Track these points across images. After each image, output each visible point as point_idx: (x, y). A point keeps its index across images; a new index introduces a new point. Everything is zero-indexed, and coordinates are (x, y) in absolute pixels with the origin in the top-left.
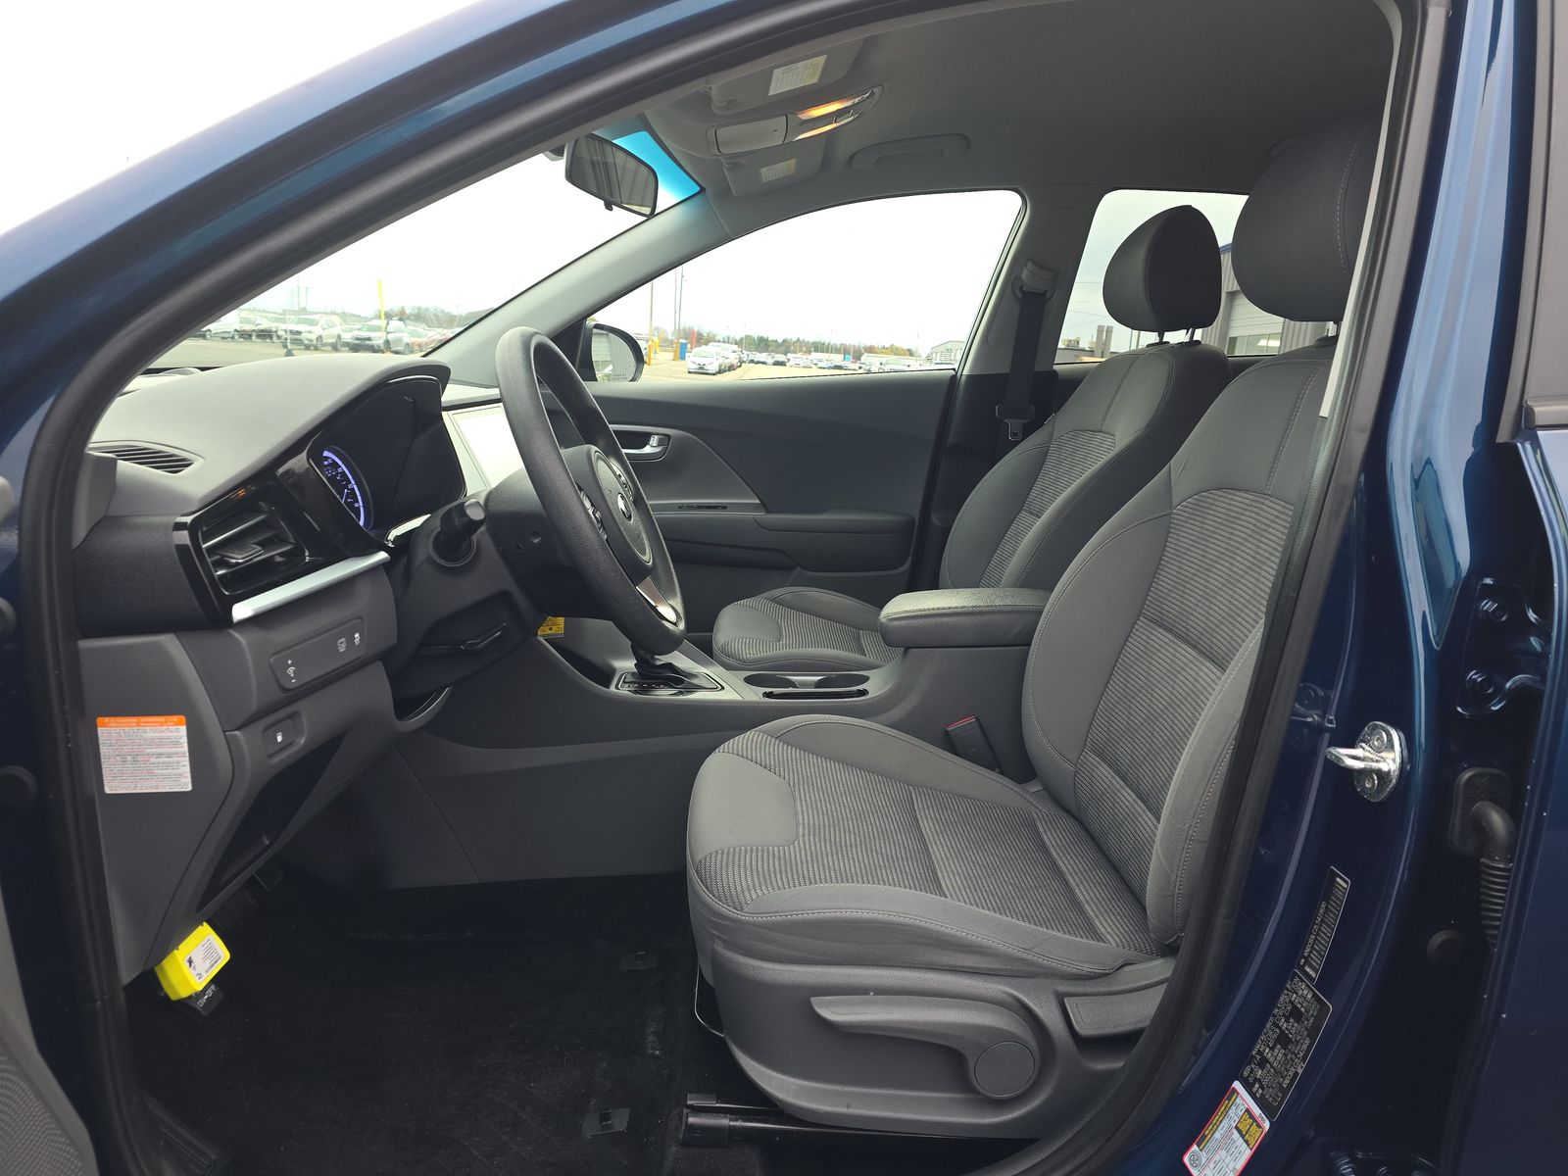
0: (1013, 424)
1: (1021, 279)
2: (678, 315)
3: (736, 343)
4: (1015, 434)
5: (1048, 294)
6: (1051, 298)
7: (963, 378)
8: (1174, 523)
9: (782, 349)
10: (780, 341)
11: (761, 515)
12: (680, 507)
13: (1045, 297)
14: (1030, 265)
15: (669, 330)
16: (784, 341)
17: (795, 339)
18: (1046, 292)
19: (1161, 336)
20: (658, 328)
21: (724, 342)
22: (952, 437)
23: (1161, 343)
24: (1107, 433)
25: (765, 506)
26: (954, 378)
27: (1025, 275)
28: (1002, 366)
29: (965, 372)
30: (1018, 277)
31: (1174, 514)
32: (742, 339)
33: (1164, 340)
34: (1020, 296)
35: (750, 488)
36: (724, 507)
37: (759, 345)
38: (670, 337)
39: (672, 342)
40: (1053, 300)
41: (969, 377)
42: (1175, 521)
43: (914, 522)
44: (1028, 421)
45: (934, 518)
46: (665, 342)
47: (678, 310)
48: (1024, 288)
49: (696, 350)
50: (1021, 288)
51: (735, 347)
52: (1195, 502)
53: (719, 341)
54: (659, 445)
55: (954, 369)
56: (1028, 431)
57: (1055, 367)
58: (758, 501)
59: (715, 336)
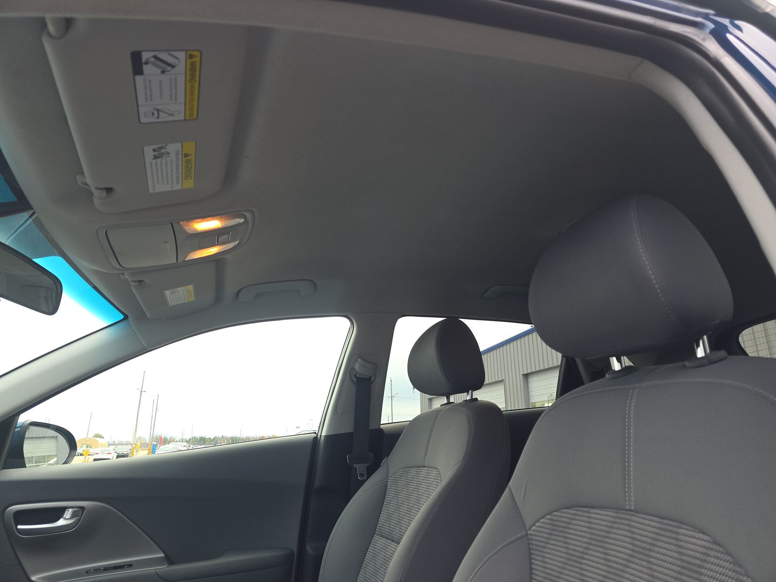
0: (360, 468)
1: (355, 369)
2: (152, 429)
3: (187, 442)
4: (362, 475)
5: (372, 379)
6: (375, 380)
7: (322, 438)
8: (533, 544)
9: (213, 443)
10: (212, 438)
11: (163, 568)
12: (87, 572)
13: (371, 380)
14: (359, 360)
15: (147, 438)
16: (214, 438)
17: (220, 436)
18: (371, 377)
19: (448, 399)
20: (141, 437)
21: (179, 442)
22: (317, 482)
23: (449, 403)
24: (429, 467)
25: (169, 560)
26: (315, 439)
27: (357, 367)
28: (347, 428)
29: (324, 434)
30: (353, 369)
31: (531, 535)
32: (190, 439)
33: (451, 401)
34: (355, 380)
35: (156, 543)
36: (130, 565)
37: (200, 441)
38: (147, 442)
39: (148, 444)
40: (376, 381)
41: (327, 437)
42: (534, 542)
43: (294, 554)
44: (369, 464)
45: (309, 549)
46: (144, 445)
47: (153, 426)
48: (357, 376)
49: (162, 447)
50: (355, 375)
51: (185, 444)
52: (548, 521)
53: (177, 441)
54: (72, 518)
55: (315, 433)
56: (371, 471)
57: (382, 426)
58: (162, 555)
59: (174, 439)
